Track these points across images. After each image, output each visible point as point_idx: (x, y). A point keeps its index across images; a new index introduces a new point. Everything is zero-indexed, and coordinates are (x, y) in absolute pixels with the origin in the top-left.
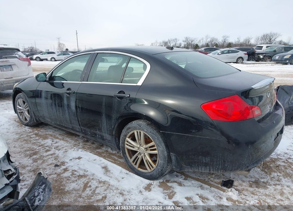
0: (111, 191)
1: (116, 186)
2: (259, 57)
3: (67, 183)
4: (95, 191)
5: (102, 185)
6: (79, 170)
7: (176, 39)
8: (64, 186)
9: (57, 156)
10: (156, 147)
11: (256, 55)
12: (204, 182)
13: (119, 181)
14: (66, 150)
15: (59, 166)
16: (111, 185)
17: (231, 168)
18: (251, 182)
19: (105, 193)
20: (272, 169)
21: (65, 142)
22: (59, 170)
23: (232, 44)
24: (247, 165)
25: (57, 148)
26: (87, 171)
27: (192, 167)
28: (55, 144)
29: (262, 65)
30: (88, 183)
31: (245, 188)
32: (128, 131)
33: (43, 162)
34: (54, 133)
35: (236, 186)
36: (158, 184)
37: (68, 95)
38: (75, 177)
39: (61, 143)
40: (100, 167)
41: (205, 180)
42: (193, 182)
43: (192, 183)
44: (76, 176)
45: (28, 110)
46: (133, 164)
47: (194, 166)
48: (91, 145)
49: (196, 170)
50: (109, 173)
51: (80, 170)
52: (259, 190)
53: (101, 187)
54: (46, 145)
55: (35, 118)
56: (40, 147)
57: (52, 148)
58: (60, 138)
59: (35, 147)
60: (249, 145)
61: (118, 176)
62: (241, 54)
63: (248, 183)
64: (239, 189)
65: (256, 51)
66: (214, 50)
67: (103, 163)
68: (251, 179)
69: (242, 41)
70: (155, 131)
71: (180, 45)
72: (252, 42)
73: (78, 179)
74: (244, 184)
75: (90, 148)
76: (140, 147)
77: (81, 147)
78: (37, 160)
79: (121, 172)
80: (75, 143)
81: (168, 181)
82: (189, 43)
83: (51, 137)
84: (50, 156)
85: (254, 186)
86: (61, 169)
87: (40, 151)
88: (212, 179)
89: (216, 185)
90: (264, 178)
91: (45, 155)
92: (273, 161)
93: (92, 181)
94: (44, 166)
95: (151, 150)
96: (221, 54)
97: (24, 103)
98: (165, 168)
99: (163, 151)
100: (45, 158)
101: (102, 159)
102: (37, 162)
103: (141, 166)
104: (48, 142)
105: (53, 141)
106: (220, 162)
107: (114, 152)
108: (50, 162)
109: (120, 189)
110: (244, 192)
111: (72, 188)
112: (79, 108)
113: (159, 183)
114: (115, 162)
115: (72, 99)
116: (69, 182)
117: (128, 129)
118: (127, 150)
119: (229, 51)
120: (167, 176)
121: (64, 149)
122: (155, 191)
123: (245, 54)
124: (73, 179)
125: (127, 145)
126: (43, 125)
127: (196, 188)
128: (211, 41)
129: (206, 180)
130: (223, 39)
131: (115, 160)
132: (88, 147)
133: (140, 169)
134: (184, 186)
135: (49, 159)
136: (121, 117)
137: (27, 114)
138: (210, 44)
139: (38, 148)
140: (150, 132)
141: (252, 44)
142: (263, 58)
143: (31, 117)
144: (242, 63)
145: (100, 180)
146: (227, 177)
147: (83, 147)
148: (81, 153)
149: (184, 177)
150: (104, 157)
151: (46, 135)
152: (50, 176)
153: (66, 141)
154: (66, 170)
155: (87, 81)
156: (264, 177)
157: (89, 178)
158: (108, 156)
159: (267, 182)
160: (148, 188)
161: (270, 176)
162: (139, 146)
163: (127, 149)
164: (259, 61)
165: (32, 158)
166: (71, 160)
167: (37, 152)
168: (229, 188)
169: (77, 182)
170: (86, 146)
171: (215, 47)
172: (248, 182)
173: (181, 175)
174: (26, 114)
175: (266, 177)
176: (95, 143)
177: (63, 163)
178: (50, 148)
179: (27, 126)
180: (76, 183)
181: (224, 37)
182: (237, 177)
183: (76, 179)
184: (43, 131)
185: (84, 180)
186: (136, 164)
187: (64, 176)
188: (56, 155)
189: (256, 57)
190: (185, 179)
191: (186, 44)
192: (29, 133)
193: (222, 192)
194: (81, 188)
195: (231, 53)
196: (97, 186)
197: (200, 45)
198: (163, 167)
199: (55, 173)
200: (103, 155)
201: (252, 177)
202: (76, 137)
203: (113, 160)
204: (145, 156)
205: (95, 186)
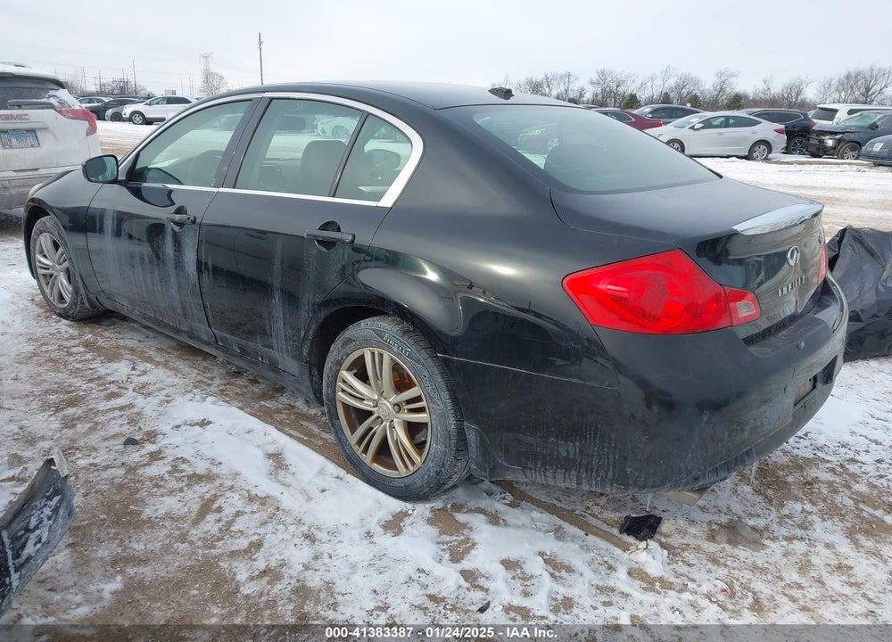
0: (280, 527)
1: (299, 513)
2: (822, 142)
3: (151, 495)
4: (230, 523)
5: (255, 507)
6: (195, 460)
7: (569, 75)
8: (141, 504)
9: (139, 414)
10: (423, 404)
11: (814, 136)
12: (568, 516)
13: (309, 499)
14: (167, 396)
15: (137, 444)
16: (283, 510)
17: (642, 479)
18: (714, 527)
19: (259, 531)
20: (789, 489)
21: (169, 373)
22: (135, 456)
23: (746, 97)
24: (695, 473)
25: (142, 390)
26: (221, 463)
27: (527, 468)
28: (139, 376)
29: (828, 168)
30: (215, 497)
31: (693, 542)
32: (347, 349)
33: (93, 429)
34: (142, 345)
35: (667, 536)
36: (428, 514)
37: (177, 229)
38: (178, 480)
39: (157, 375)
40: (259, 453)
41: (573, 511)
42: (536, 514)
43: (533, 519)
44: (184, 476)
45: (68, 269)
46: (359, 450)
47: (533, 466)
48: (246, 387)
49: (539, 480)
50: (283, 473)
51: (198, 460)
52: (736, 551)
53: (253, 512)
54: (110, 379)
55: (87, 296)
56: (90, 385)
57: (126, 389)
58: (157, 359)
59: (77, 382)
60: (705, 412)
61: (309, 483)
62: (767, 130)
63: (706, 529)
64: (673, 543)
65: (815, 124)
66: (680, 114)
67: (273, 443)
68: (715, 518)
69: (777, 88)
70: (424, 355)
71: (581, 95)
72: (810, 94)
73: (186, 485)
74: (692, 530)
75: (243, 394)
76: (379, 399)
77: (216, 390)
78: (75, 422)
79: (321, 472)
80: (199, 378)
81: (458, 508)
82: (608, 89)
83: (132, 355)
84: (117, 413)
85: (721, 537)
86: (143, 452)
87: (88, 395)
88: (596, 510)
89: (605, 527)
90: (758, 516)
91: (101, 409)
92: (799, 465)
93: (229, 492)
94: (94, 440)
95: (411, 411)
96: (702, 128)
97: (56, 246)
98: (447, 466)
99: (443, 416)
100: (101, 419)
101: (271, 429)
102: (74, 426)
103: (382, 457)
104: (121, 369)
105: (133, 369)
106: (611, 457)
107: (312, 412)
108: (114, 428)
109: (308, 524)
110: (686, 554)
111: (163, 511)
112: (208, 270)
113: (432, 511)
114: (309, 441)
115: (187, 240)
116: (158, 493)
117: (345, 344)
118: (344, 407)
119: (727, 118)
120: (460, 491)
121: (164, 392)
122: (412, 536)
123: (779, 131)
124: (174, 484)
125: (343, 391)
126: (113, 319)
127: (541, 534)
128: (677, 86)
129: (577, 512)
130: (719, 81)
131: (310, 435)
132: (238, 390)
133: (376, 467)
134: (506, 525)
135: (113, 422)
136: (326, 303)
137: (65, 282)
138: (674, 97)
139: (84, 387)
140: (408, 356)
141: (808, 100)
142: (833, 148)
143: (76, 292)
144: (766, 160)
145: (253, 493)
146: (643, 507)
147: (222, 391)
148: (212, 408)
149: (509, 498)
150: (280, 426)
151: (117, 348)
152: (103, 473)
153: (174, 369)
154: (155, 456)
155: (234, 188)
156: (760, 511)
157: (221, 485)
158: (291, 423)
159: (766, 528)
160: (394, 525)
161: (778, 511)
162: (376, 397)
163: (344, 404)
164: (820, 157)
165: (60, 415)
166: (178, 426)
167: (80, 396)
168: (642, 539)
169: (182, 494)
170: (232, 387)
171: (689, 105)
172: (705, 525)
173: (501, 490)
174: (61, 282)
175: (767, 512)
176: (261, 380)
177: (152, 436)
178: (120, 388)
179: (65, 318)
180: (178, 498)
181: (720, 74)
182: (676, 509)
183: (180, 486)
184: (112, 335)
185: (204, 490)
186: (365, 451)
187: (146, 475)
188: (135, 410)
189: (812, 142)
190: (512, 505)
191: (599, 90)
192: (67, 339)
193: (618, 551)
194: (192, 512)
195: (734, 126)
196: (241, 509)
197: (643, 97)
198: (443, 464)
199: (123, 464)
200: (278, 417)
201: (720, 512)
202: (205, 359)
203: (306, 435)
204: (392, 427)
205: (233, 511)
